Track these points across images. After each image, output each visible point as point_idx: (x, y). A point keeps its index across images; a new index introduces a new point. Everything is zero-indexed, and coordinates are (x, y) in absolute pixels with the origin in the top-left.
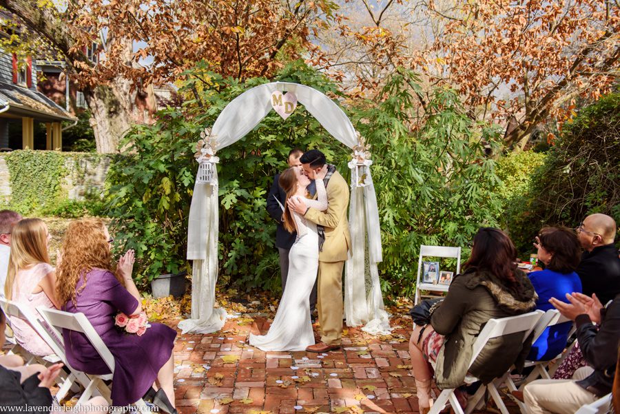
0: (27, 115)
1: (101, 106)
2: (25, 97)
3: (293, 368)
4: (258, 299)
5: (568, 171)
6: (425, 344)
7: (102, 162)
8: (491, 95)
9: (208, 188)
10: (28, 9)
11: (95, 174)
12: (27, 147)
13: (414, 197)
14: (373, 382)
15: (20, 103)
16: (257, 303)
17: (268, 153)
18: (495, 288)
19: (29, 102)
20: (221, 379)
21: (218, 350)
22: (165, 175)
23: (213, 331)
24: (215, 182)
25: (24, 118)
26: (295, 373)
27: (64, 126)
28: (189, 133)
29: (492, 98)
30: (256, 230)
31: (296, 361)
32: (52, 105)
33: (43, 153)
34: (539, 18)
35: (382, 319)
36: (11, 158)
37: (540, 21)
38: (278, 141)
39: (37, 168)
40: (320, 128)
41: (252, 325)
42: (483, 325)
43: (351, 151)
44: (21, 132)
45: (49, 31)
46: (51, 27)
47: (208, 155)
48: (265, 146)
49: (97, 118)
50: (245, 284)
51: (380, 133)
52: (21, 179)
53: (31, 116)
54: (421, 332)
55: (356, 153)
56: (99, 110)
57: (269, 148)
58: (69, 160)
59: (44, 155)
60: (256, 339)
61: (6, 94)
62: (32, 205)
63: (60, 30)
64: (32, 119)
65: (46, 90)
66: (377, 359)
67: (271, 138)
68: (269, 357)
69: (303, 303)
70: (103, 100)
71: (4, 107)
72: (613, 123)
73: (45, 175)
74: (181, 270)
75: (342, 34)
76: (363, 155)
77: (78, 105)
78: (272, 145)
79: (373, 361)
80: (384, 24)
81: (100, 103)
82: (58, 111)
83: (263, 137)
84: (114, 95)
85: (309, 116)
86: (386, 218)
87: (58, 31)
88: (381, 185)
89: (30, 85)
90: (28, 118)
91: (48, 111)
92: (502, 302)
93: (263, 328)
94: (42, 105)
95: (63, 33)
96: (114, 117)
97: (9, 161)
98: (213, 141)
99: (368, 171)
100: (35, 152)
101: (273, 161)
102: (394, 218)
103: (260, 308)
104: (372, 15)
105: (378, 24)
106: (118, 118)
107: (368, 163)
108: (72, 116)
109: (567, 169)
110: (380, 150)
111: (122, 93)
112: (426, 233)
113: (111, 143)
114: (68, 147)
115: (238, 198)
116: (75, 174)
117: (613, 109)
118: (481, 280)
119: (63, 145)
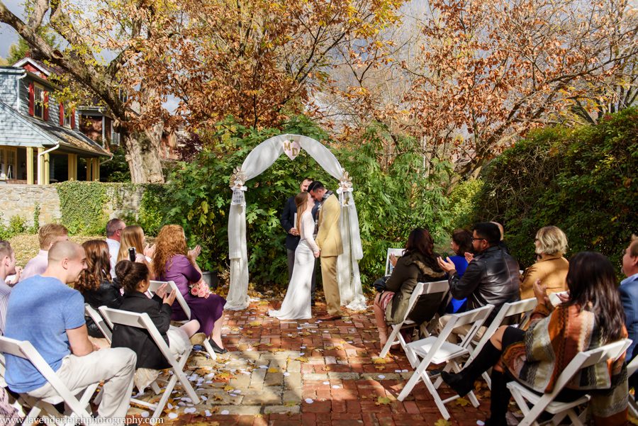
0: (72, 152)
1: (136, 145)
2: (71, 137)
3: (298, 328)
4: (271, 289)
5: (494, 195)
6: (382, 302)
7: (138, 191)
8: (449, 136)
9: (239, 208)
10: (78, 67)
11: (132, 200)
12: (72, 179)
13: (384, 215)
14: (352, 335)
15: (67, 142)
16: (271, 292)
17: (279, 183)
18: (421, 265)
19: (75, 141)
20: (251, 334)
21: (246, 320)
22: (204, 199)
23: (242, 308)
24: (244, 204)
25: (69, 154)
26: (301, 331)
27: (101, 161)
28: (222, 169)
29: (451, 139)
30: (271, 239)
31: (301, 325)
32: (92, 143)
33: (88, 183)
34: (483, 79)
35: (361, 300)
36: (62, 188)
37: (484, 81)
38: (286, 174)
39: (83, 196)
40: (317, 165)
41: (269, 305)
42: (415, 287)
43: (339, 182)
44: (67, 166)
45: (94, 85)
46: (96, 81)
47: (239, 185)
48: (277, 179)
49: (132, 154)
50: (261, 279)
51: (360, 168)
52: (70, 205)
53: (75, 153)
54: (381, 296)
55: (342, 183)
56: (134, 148)
57: (279, 180)
58: (110, 189)
59: (89, 185)
60: (273, 313)
61: (56, 135)
62: (80, 226)
63: (104, 83)
64: (76, 155)
65: (86, 130)
66: (356, 323)
67: (281, 172)
68: (281, 322)
69: (306, 285)
70: (138, 140)
71: (55, 146)
72: (523, 161)
73: (90, 202)
74: (215, 269)
75: (332, 93)
76: (347, 185)
77: (112, 143)
78: (282, 177)
79: (353, 325)
80: (366, 82)
81: (135, 142)
82: (97, 148)
83: (275, 172)
84: (146, 135)
85: (308, 156)
86: (363, 229)
87: (102, 84)
88: (361, 206)
89: (73, 127)
90: (73, 154)
91: (90, 148)
92: (426, 273)
93: (277, 306)
94: (84, 144)
95: (105, 86)
96: (146, 154)
97: (59, 190)
98: (242, 175)
99: (351, 196)
100: (82, 183)
101: (282, 190)
102: (369, 229)
103: (273, 295)
104: (356, 75)
105: (360, 81)
106: (150, 154)
107: (350, 190)
108: (108, 152)
109: (493, 194)
110: (359, 181)
111: (152, 134)
112: (393, 240)
113: (144, 175)
114: (104, 178)
115: (257, 215)
116: (115, 201)
117: (523, 151)
118: (413, 260)
119: (101, 176)
